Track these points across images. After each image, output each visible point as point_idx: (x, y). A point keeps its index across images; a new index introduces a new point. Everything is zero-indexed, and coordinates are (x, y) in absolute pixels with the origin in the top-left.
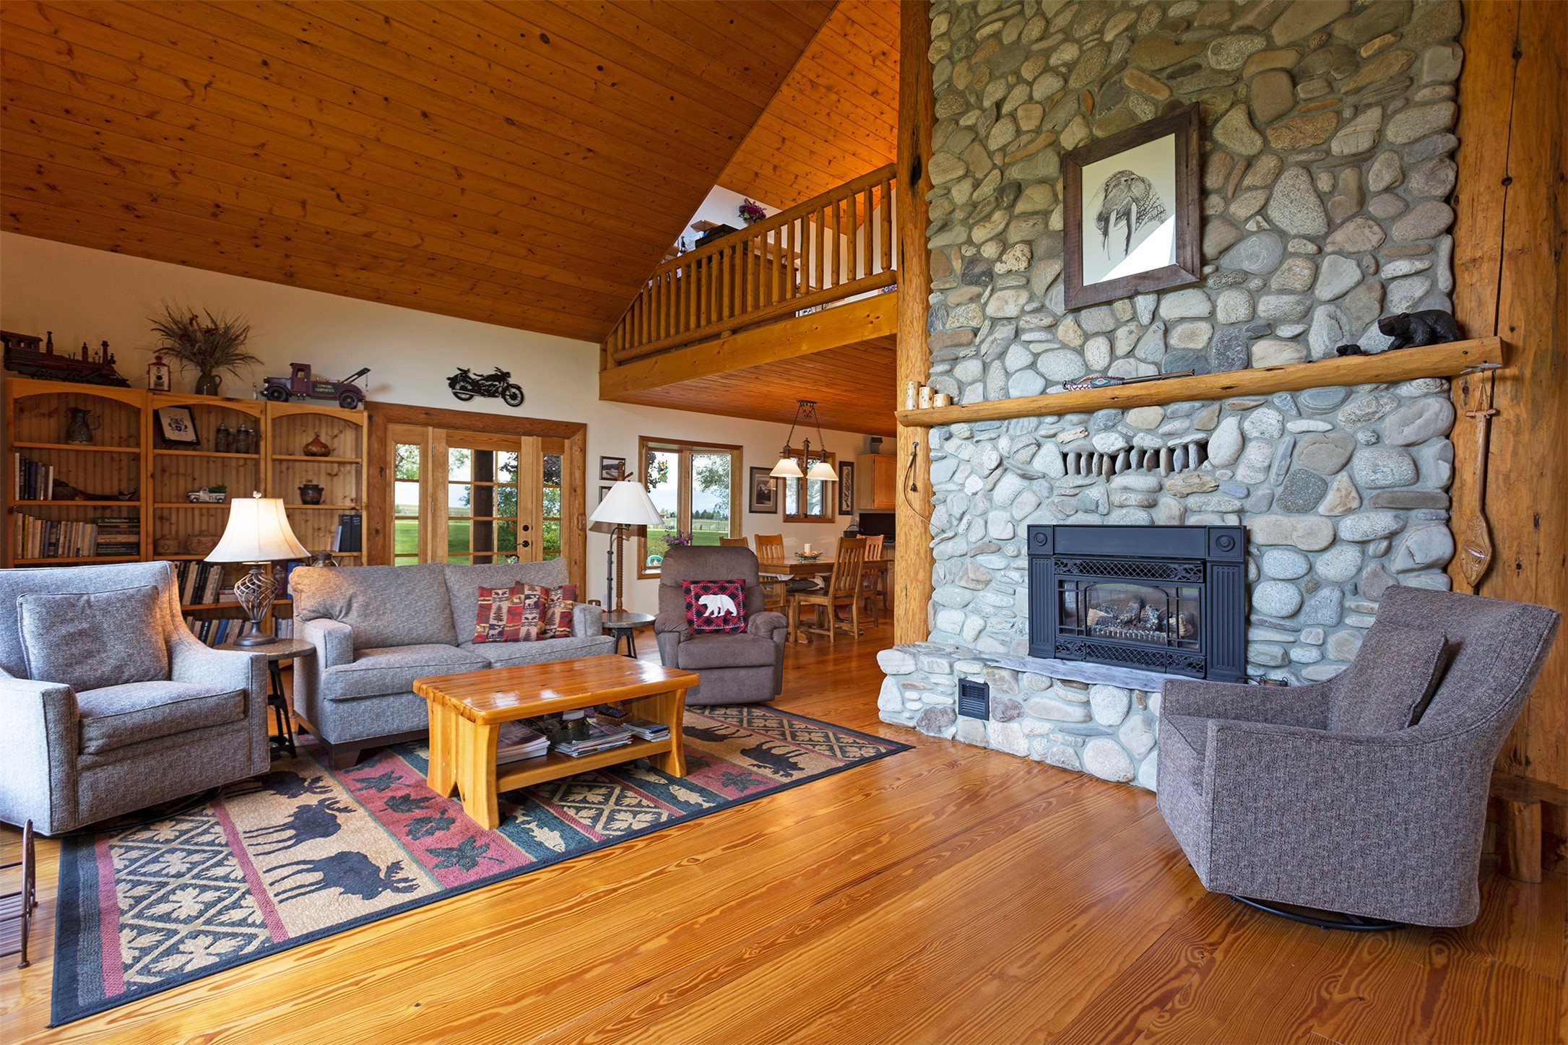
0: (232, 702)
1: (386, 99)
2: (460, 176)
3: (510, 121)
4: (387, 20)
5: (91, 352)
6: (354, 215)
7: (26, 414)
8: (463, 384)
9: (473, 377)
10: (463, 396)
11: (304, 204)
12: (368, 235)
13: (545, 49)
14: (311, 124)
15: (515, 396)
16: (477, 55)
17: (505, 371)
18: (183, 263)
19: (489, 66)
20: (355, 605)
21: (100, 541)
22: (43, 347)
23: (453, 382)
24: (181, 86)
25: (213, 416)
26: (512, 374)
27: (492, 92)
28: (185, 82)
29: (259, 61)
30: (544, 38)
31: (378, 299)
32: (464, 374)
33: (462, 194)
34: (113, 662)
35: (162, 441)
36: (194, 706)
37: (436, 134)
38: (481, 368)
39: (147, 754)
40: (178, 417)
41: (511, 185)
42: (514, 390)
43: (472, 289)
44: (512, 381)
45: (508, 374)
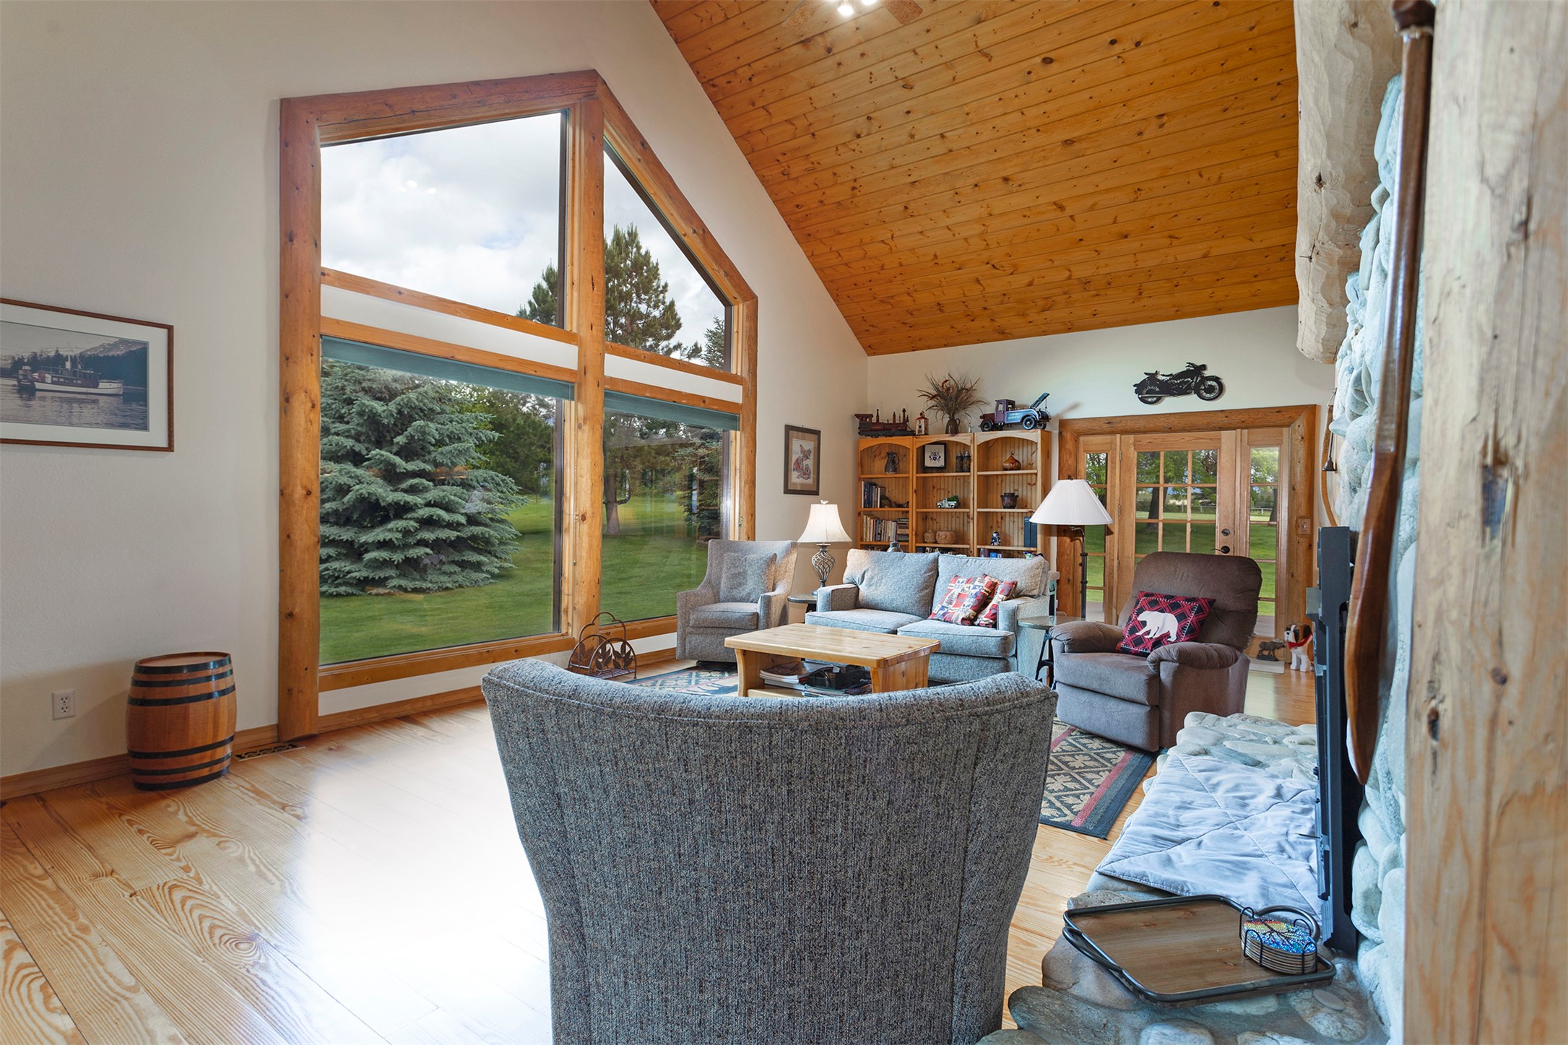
0: (747, 618)
1: (976, 185)
2: (1062, 208)
3: (1069, 142)
4: (942, 136)
5: (897, 417)
6: (1012, 274)
7: (877, 458)
8: (1151, 388)
9: (1160, 377)
10: (1150, 400)
11: (978, 281)
12: (1030, 284)
13: (1054, 67)
14: (949, 229)
15: (1213, 388)
16: (1009, 113)
17: (1199, 364)
18: (945, 346)
19: (1023, 114)
20: (866, 578)
21: (898, 532)
22: (874, 420)
23: (1139, 388)
24: (883, 245)
25: (958, 447)
26: (1208, 367)
27: (1038, 130)
28: (883, 241)
29: (903, 208)
30: (1047, 61)
31: (1070, 330)
32: (1152, 377)
33: (1073, 220)
34: (747, 590)
35: (923, 468)
36: (729, 615)
37: (1023, 187)
38: (1170, 366)
39: (712, 634)
40: (937, 451)
41: (1108, 191)
42: (1210, 383)
43: (1140, 294)
44: (1207, 373)
45: (1204, 367)
